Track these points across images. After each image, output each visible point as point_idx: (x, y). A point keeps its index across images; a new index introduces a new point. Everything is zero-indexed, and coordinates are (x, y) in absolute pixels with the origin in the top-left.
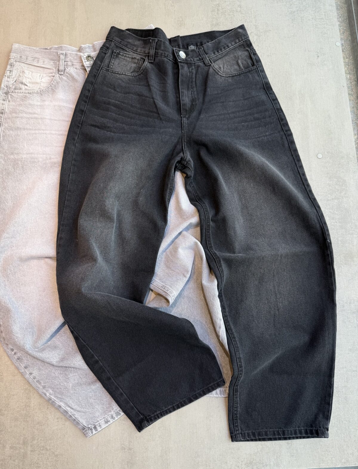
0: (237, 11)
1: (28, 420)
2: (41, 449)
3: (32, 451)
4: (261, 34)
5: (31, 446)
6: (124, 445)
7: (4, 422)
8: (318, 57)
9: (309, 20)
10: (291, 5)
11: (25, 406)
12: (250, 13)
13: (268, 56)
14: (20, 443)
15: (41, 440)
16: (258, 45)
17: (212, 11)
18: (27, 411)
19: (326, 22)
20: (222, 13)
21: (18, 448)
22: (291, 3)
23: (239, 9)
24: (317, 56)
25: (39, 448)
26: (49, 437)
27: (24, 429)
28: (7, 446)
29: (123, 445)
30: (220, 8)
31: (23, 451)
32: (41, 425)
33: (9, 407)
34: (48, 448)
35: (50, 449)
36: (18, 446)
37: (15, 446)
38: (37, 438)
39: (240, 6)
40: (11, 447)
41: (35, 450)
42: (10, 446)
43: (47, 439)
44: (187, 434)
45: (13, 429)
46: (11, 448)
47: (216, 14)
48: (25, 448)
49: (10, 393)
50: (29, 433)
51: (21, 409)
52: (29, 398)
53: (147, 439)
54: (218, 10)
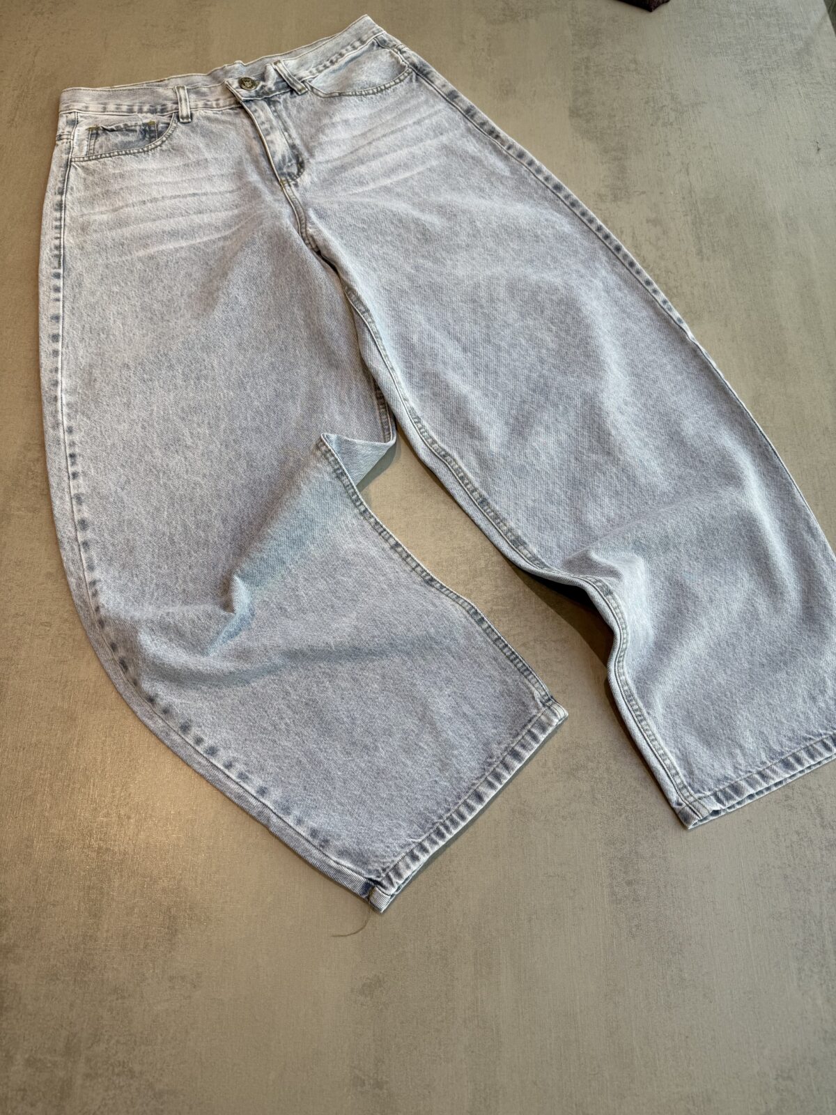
0: (629, 70)
1: (86, 979)
2: (116, 1070)
3: (87, 1076)
4: (686, 109)
5: (88, 1060)
6: (360, 1070)
7: (19, 983)
8: (819, 150)
9: (789, 85)
10: (746, 60)
11: (84, 939)
12: (657, 72)
13: (705, 147)
14: (55, 1050)
15: (118, 1042)
16: (680, 129)
17: (574, 69)
18: (88, 952)
19: (828, 89)
20: (596, 72)
21: (49, 1065)
22: (746, 56)
23: (633, 66)
24: (816, 148)
25: (111, 1068)
26: (142, 1033)
27: (72, 1005)
28: (18, 1057)
29: (357, 1072)
30: (592, 64)
31: (61, 1074)
32: (123, 997)
33: (39, 939)
34: (137, 1068)
35: (141, 1073)
36: (49, 1057)
37: (42, 1057)
38: (106, 1037)
39: (635, 61)
40: (28, 1060)
41: (96, 1074)
42: (27, 1056)
43: (135, 1041)
44: (551, 1044)
45: (42, 1006)
46: (30, 1063)
47: (583, 74)
48: (70, 1065)
49: (47, 897)
50: (84, 1021)
51: (70, 946)
52: (95, 915)
53: (428, 1055)
54: (587, 67)
